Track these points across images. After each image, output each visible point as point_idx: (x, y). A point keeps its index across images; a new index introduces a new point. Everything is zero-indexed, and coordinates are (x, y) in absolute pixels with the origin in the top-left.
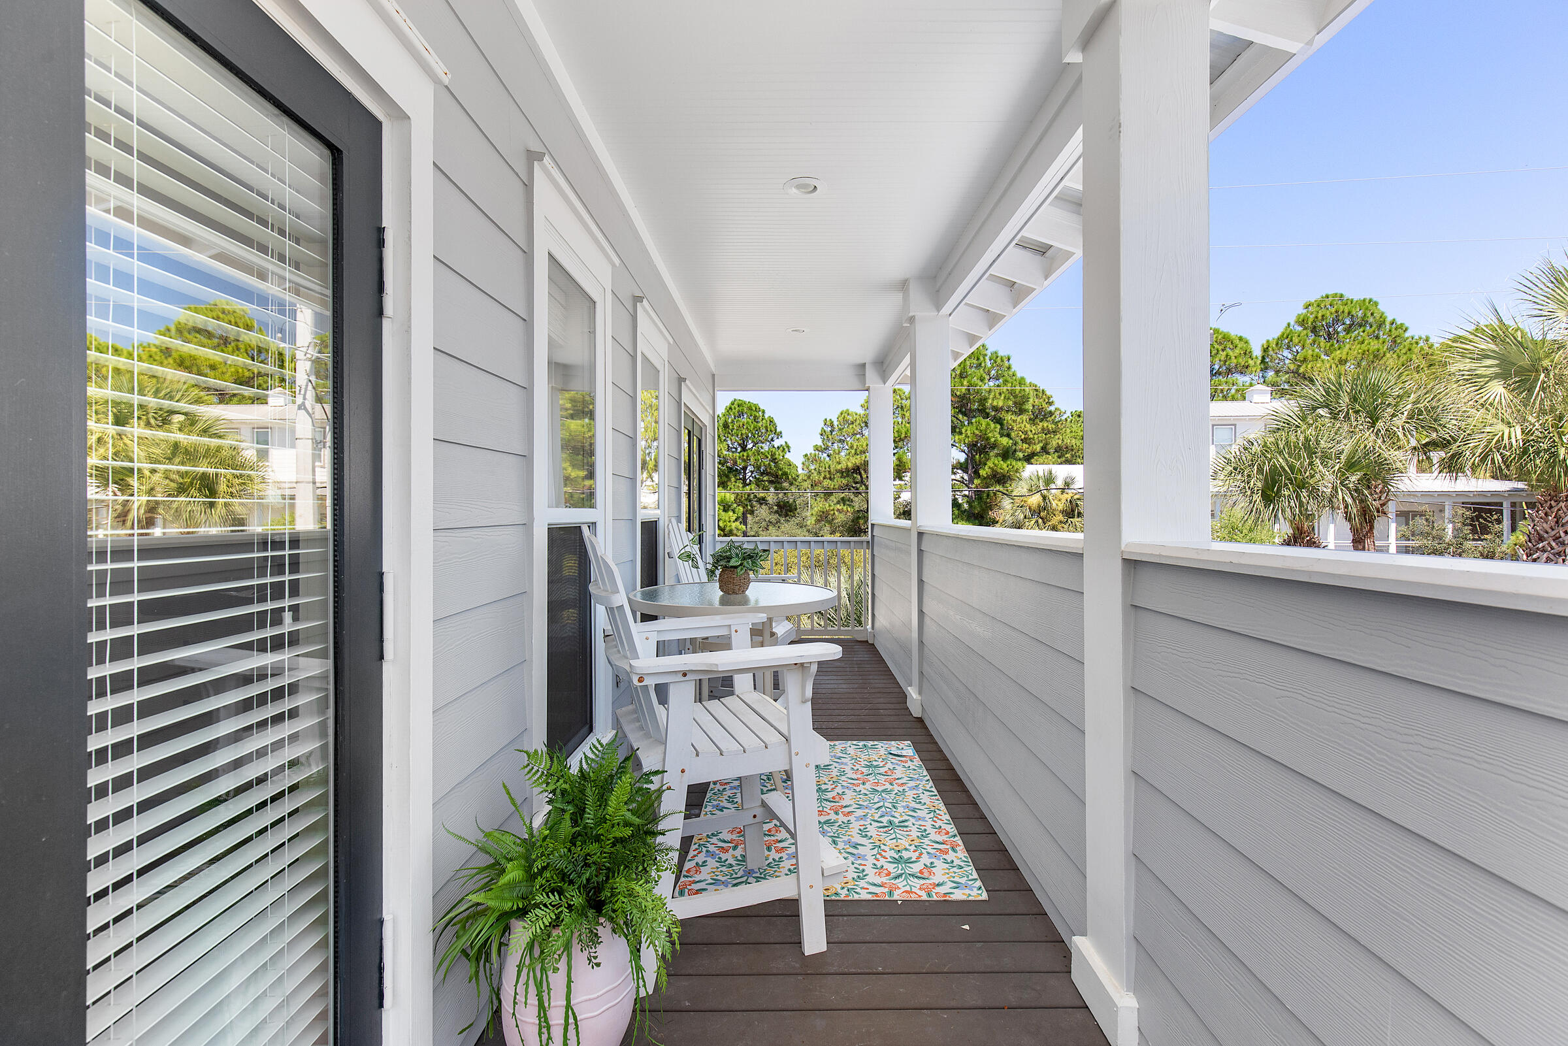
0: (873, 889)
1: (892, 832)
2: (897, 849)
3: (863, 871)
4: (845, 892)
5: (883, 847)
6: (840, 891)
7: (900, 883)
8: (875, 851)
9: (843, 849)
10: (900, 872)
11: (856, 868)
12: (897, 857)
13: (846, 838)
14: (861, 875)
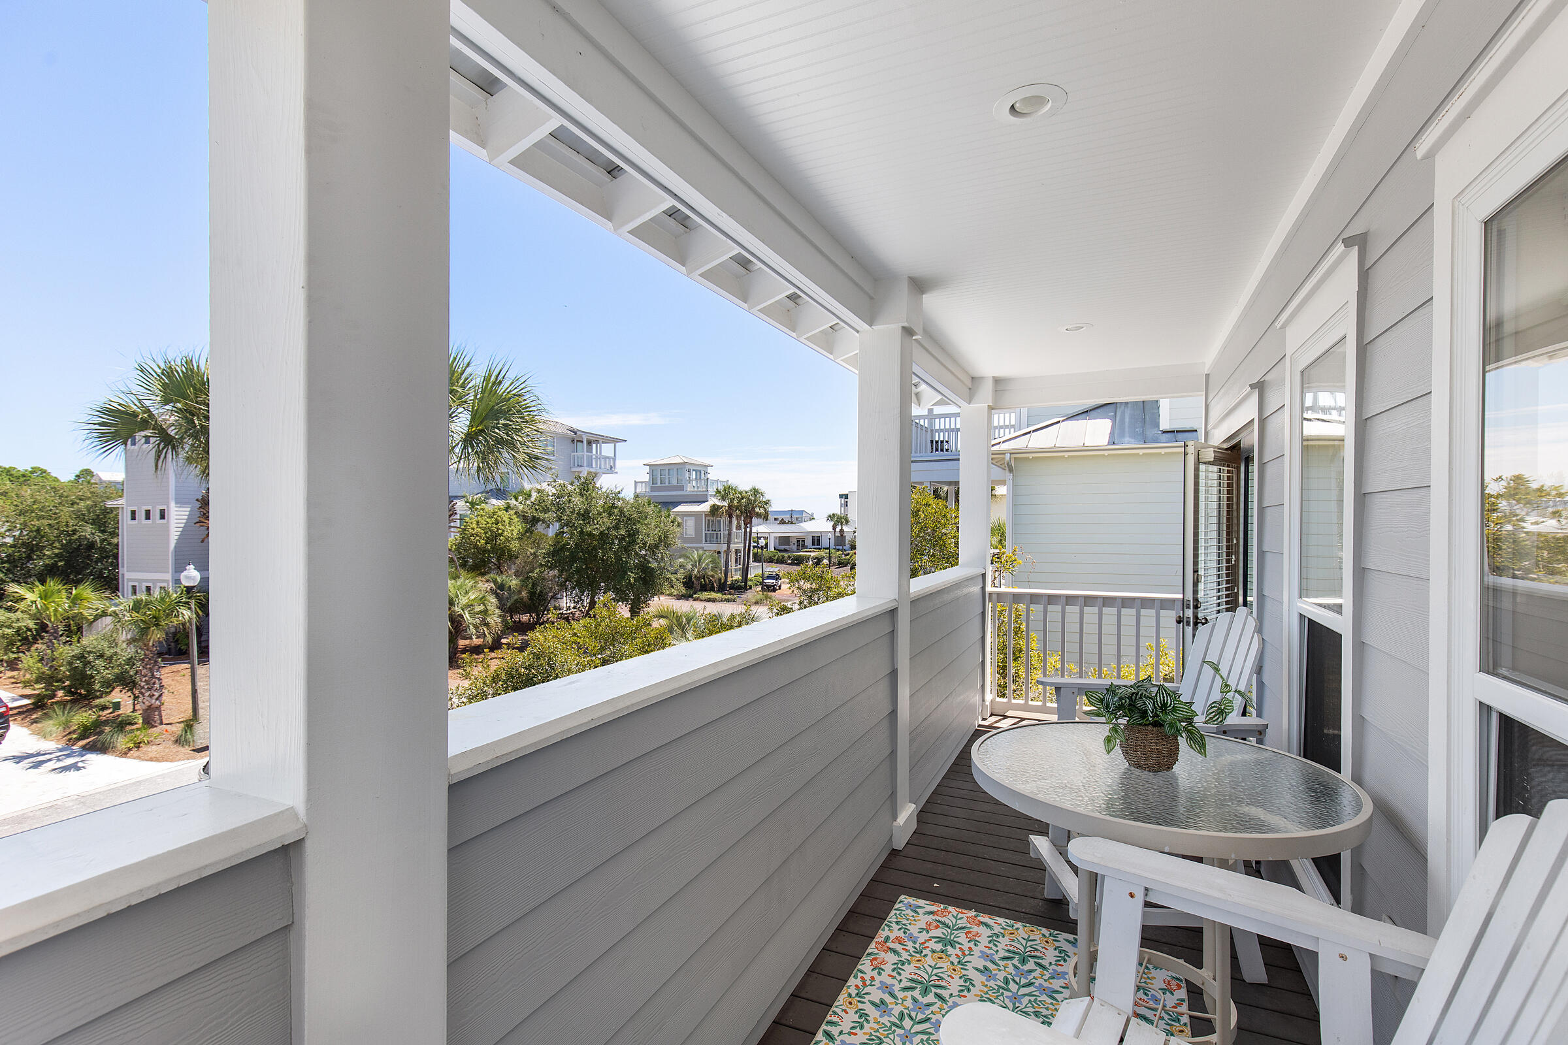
0: (990, 922)
1: (934, 977)
2: (943, 955)
3: (990, 942)
4: (1016, 926)
5: (956, 961)
6: (1021, 928)
7: (963, 923)
8: (967, 958)
9: (1000, 970)
10: (956, 932)
11: (996, 946)
12: (949, 947)
13: (992, 983)
14: (994, 938)
